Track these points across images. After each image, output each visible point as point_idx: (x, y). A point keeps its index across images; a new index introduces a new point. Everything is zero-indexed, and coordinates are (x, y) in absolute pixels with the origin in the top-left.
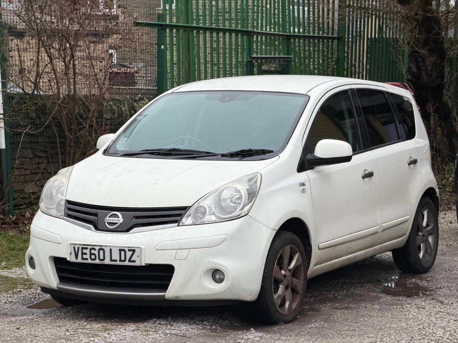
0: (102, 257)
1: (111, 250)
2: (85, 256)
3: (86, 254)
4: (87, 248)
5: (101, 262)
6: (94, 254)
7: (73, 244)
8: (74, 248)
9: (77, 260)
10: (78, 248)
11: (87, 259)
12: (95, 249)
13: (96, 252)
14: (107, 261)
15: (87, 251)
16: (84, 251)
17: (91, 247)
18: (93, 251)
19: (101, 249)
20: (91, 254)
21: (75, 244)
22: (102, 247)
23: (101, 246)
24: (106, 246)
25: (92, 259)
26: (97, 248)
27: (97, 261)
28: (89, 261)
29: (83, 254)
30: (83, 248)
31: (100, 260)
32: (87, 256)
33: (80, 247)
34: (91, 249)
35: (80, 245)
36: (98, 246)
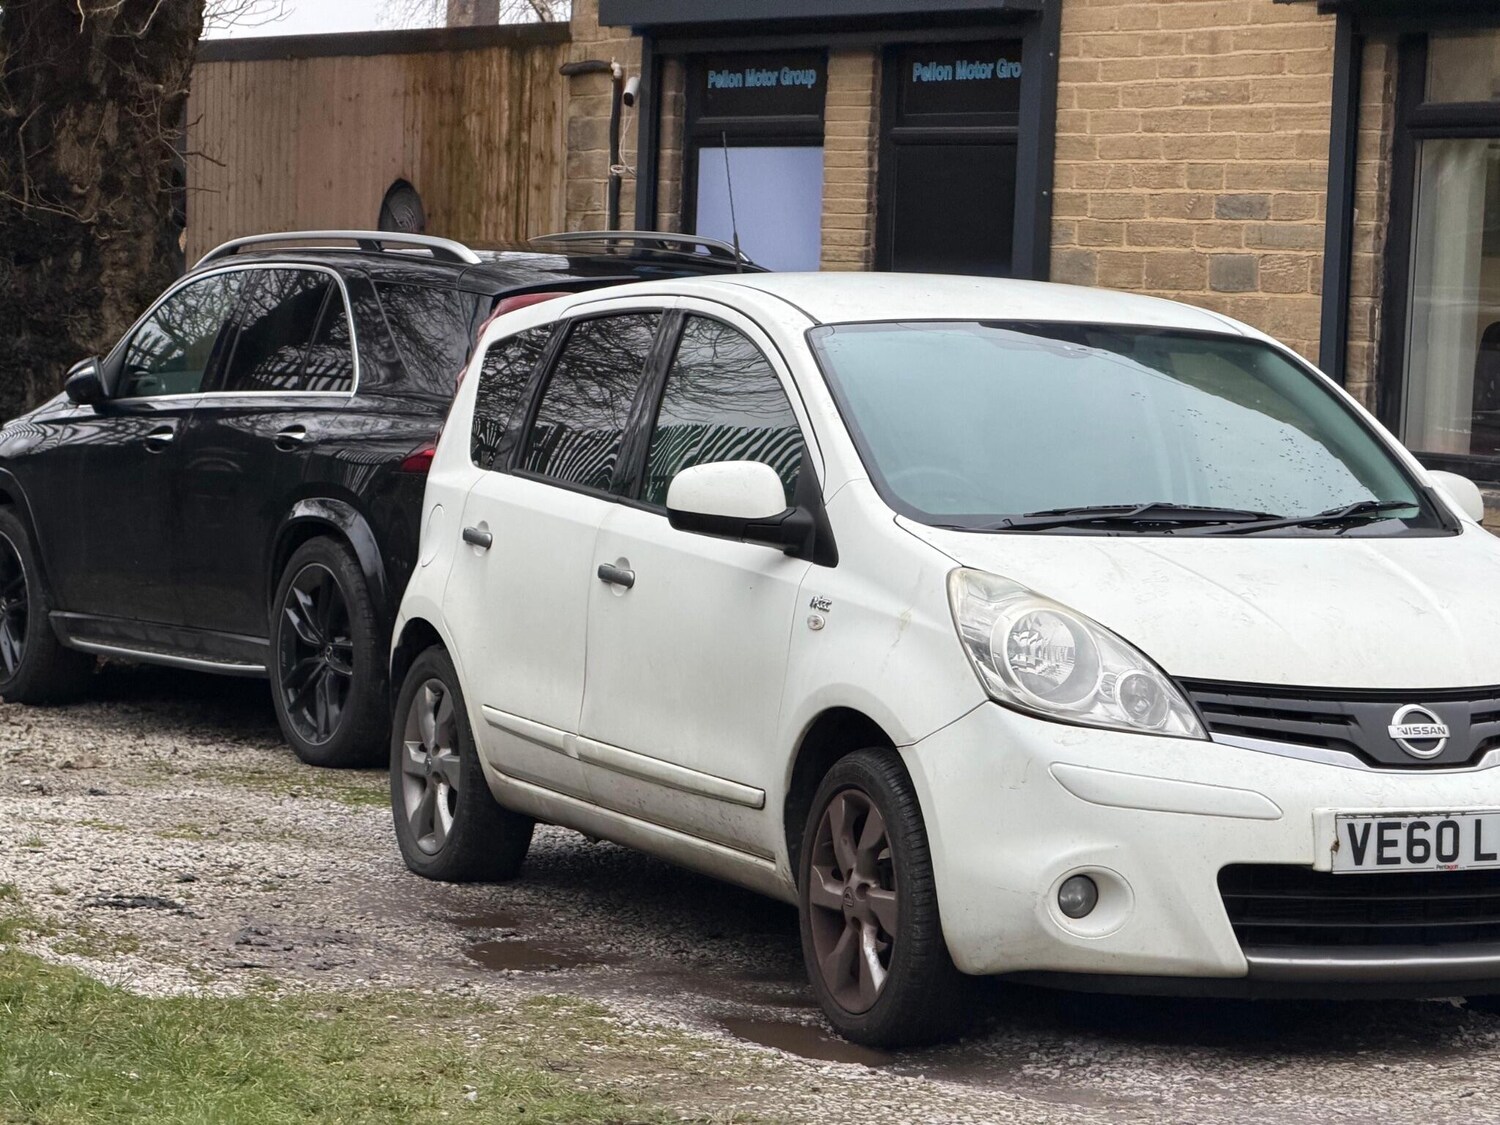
0: (1447, 850)
1: (1478, 823)
2: (1388, 852)
3: (1394, 843)
4: (1397, 826)
5: (1446, 866)
6: (1424, 843)
7: (1346, 815)
8: (1351, 827)
9: (1359, 867)
10: (1367, 827)
11: (1397, 861)
12: (1425, 826)
13: (1430, 836)
14: (1466, 862)
15: (1400, 836)
16: (1389, 835)
17: (1415, 819)
18: (1418, 834)
19: (1449, 823)
20: (1412, 843)
21: (1354, 816)
22: (1451, 818)
23: (1448, 814)
24: (1463, 813)
25: (1412, 858)
26: (1433, 822)
27: (1432, 865)
28: (1406, 866)
29: (1383, 844)
30: (1382, 827)
31: (1441, 857)
32: (1400, 851)
33: (1374, 823)
34: (1412, 827)
35: (1374, 816)
36: (1438, 814)
